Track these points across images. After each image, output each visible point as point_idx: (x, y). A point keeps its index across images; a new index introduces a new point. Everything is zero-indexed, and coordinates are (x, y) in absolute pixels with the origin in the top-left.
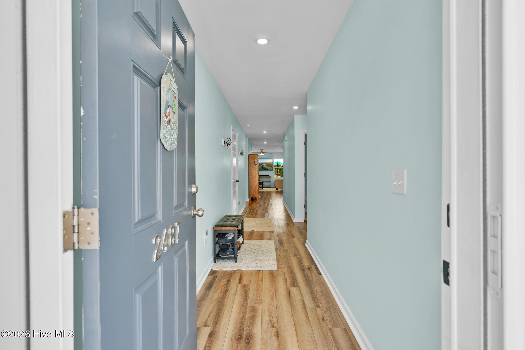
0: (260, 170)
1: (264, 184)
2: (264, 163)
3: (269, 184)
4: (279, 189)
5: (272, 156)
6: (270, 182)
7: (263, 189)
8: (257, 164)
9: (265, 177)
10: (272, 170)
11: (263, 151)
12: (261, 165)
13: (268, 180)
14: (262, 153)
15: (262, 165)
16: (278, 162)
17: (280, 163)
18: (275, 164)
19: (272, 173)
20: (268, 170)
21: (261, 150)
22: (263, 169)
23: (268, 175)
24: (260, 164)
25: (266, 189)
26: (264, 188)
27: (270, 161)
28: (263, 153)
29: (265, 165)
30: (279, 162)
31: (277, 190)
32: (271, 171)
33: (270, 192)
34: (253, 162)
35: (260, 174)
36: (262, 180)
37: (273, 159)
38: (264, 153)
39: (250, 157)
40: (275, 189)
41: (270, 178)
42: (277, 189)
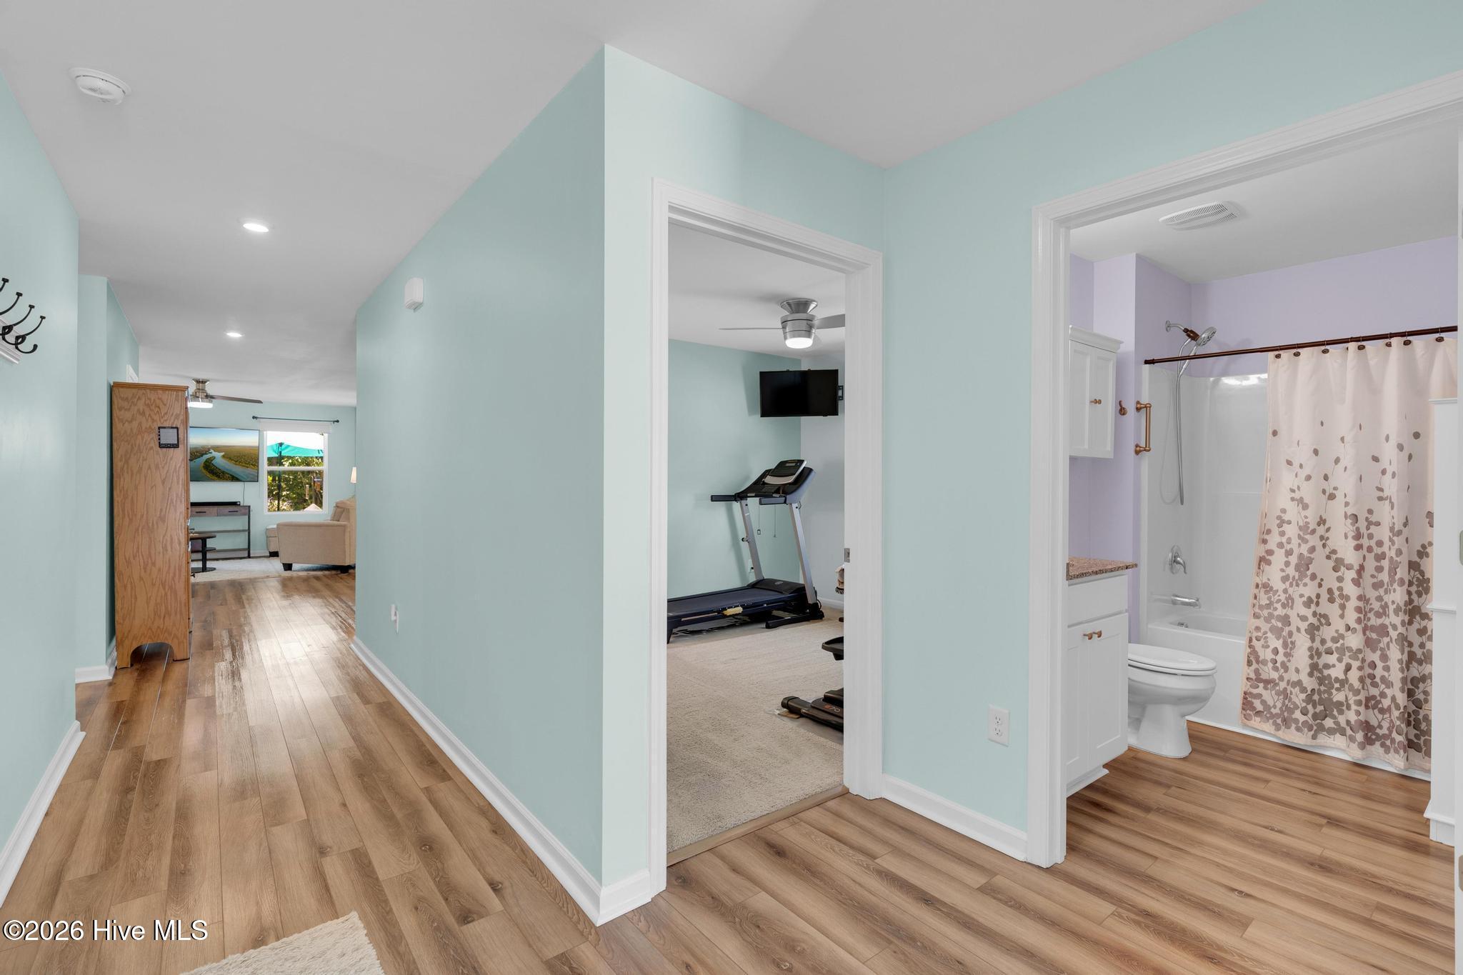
0: (195, 477)
1: (210, 543)
2: (217, 449)
3: (240, 542)
4: (295, 566)
5: (254, 417)
6: (244, 531)
7: (204, 569)
8: (176, 446)
9: (215, 509)
10: (255, 479)
11: (210, 389)
12: (202, 456)
13: (238, 522)
14: (201, 395)
15: (206, 457)
16: (281, 444)
17: (295, 448)
18: (268, 452)
19: (254, 494)
20: (234, 479)
21: (198, 382)
22: (209, 475)
23: (234, 504)
24: (196, 453)
25: (224, 571)
26: (209, 564)
27: (245, 440)
28: (209, 397)
29: (223, 456)
30: (286, 443)
31: (288, 573)
32: (247, 484)
33: (253, 581)
34: (150, 430)
35: (194, 499)
36: (204, 524)
37: (260, 432)
38: (212, 397)
39: (123, 399)
40: (276, 565)
41: (245, 514)
42: (288, 567)
